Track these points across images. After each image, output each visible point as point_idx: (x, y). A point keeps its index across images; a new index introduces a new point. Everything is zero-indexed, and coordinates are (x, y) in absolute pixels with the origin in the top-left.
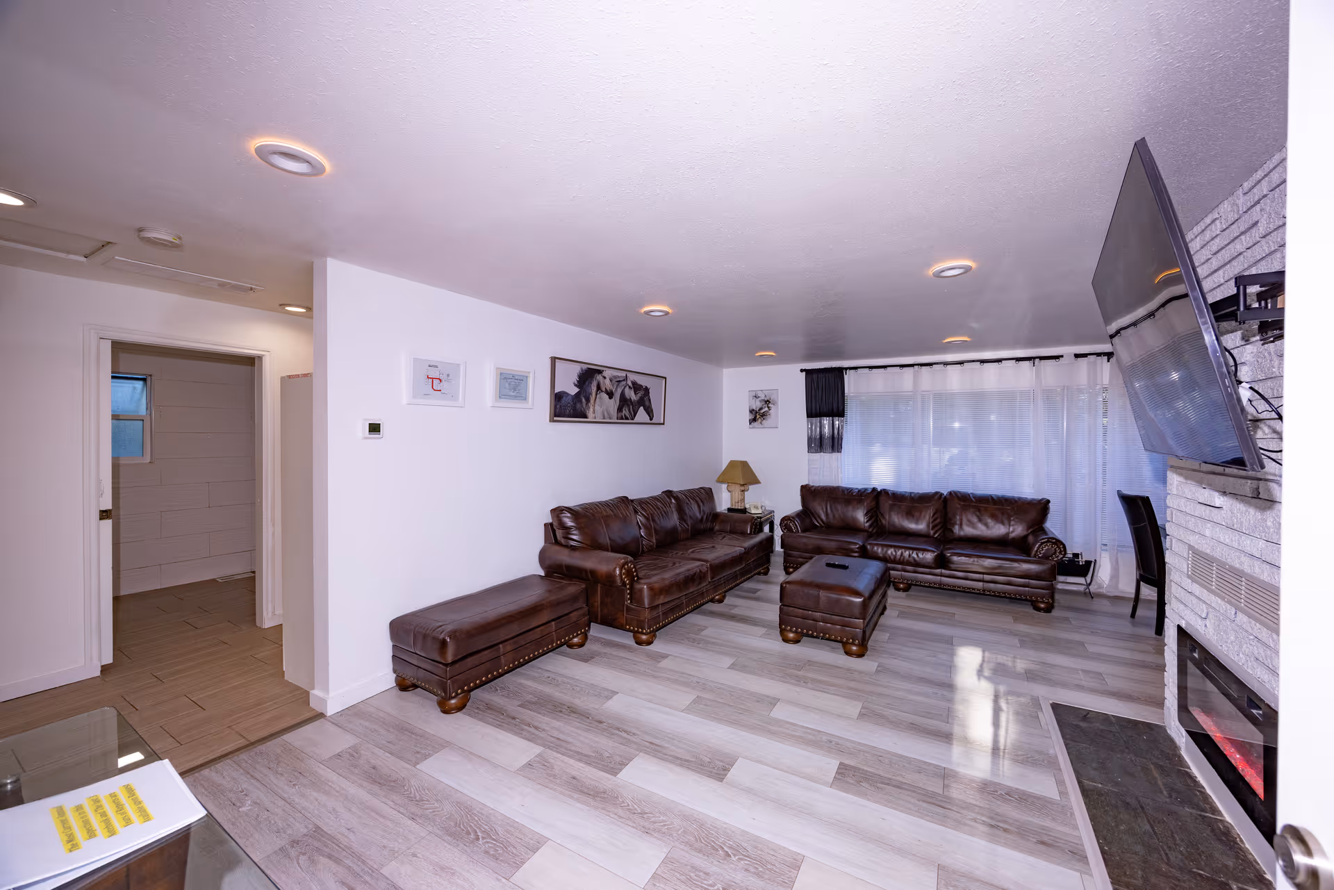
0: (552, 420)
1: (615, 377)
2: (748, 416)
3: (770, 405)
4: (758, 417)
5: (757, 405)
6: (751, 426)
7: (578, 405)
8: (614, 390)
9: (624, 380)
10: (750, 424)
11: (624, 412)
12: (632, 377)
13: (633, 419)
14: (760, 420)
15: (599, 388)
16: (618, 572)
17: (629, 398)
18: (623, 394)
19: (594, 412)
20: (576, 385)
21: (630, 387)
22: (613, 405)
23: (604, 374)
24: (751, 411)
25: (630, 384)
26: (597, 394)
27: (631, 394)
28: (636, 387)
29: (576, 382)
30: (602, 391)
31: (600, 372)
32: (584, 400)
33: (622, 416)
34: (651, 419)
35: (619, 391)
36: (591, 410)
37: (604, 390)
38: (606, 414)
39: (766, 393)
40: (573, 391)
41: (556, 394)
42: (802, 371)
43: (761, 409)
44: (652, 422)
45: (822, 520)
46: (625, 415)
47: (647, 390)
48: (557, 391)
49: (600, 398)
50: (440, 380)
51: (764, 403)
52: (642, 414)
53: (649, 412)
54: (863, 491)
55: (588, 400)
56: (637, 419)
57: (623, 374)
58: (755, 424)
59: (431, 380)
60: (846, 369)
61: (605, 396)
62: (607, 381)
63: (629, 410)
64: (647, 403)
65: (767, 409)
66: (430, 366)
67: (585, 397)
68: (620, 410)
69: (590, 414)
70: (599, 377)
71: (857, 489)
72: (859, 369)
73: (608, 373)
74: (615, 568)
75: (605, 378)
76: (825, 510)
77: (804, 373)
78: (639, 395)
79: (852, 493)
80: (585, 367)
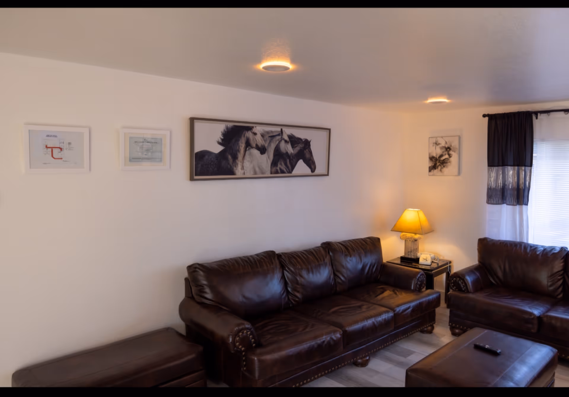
0: (192, 179)
1: (268, 132)
2: (427, 164)
3: (451, 152)
4: (438, 164)
5: (437, 152)
6: (431, 173)
7: (224, 163)
8: (266, 145)
9: (279, 135)
10: (430, 171)
11: (279, 166)
12: (288, 131)
13: (290, 172)
14: (439, 168)
15: (248, 144)
16: (231, 340)
17: (285, 152)
18: (277, 150)
19: (243, 168)
20: (219, 143)
21: (286, 141)
22: (266, 160)
23: (254, 130)
24: (432, 158)
25: (286, 138)
26: (245, 151)
27: (288, 149)
28: (293, 140)
29: (220, 141)
30: (252, 148)
31: (249, 129)
32: (230, 157)
33: (277, 170)
34: (313, 170)
35: (273, 146)
36: (239, 167)
37: (254, 145)
38: (257, 169)
39: (447, 139)
40: (217, 149)
41: (197, 154)
42: (484, 116)
43: (441, 156)
44: (313, 174)
45: (498, 277)
46: (280, 169)
47: (307, 143)
48: (197, 149)
49: (250, 154)
50: (61, 149)
51: (444, 150)
52: (301, 167)
53: (311, 164)
54: (549, 249)
55: (235, 158)
56: (295, 172)
57: (278, 129)
58: (435, 171)
59: (50, 150)
60: (536, 113)
61: (256, 152)
62: (259, 138)
63: (286, 164)
64: (308, 156)
65: (447, 156)
66: (48, 136)
67: (231, 154)
68: (274, 164)
69: (239, 171)
70: (249, 134)
71: (542, 246)
72: (552, 113)
73: (258, 129)
74: (229, 336)
75: (255, 134)
76: (502, 267)
77: (487, 119)
78: (298, 149)
79: (536, 252)
80: (230, 125)
